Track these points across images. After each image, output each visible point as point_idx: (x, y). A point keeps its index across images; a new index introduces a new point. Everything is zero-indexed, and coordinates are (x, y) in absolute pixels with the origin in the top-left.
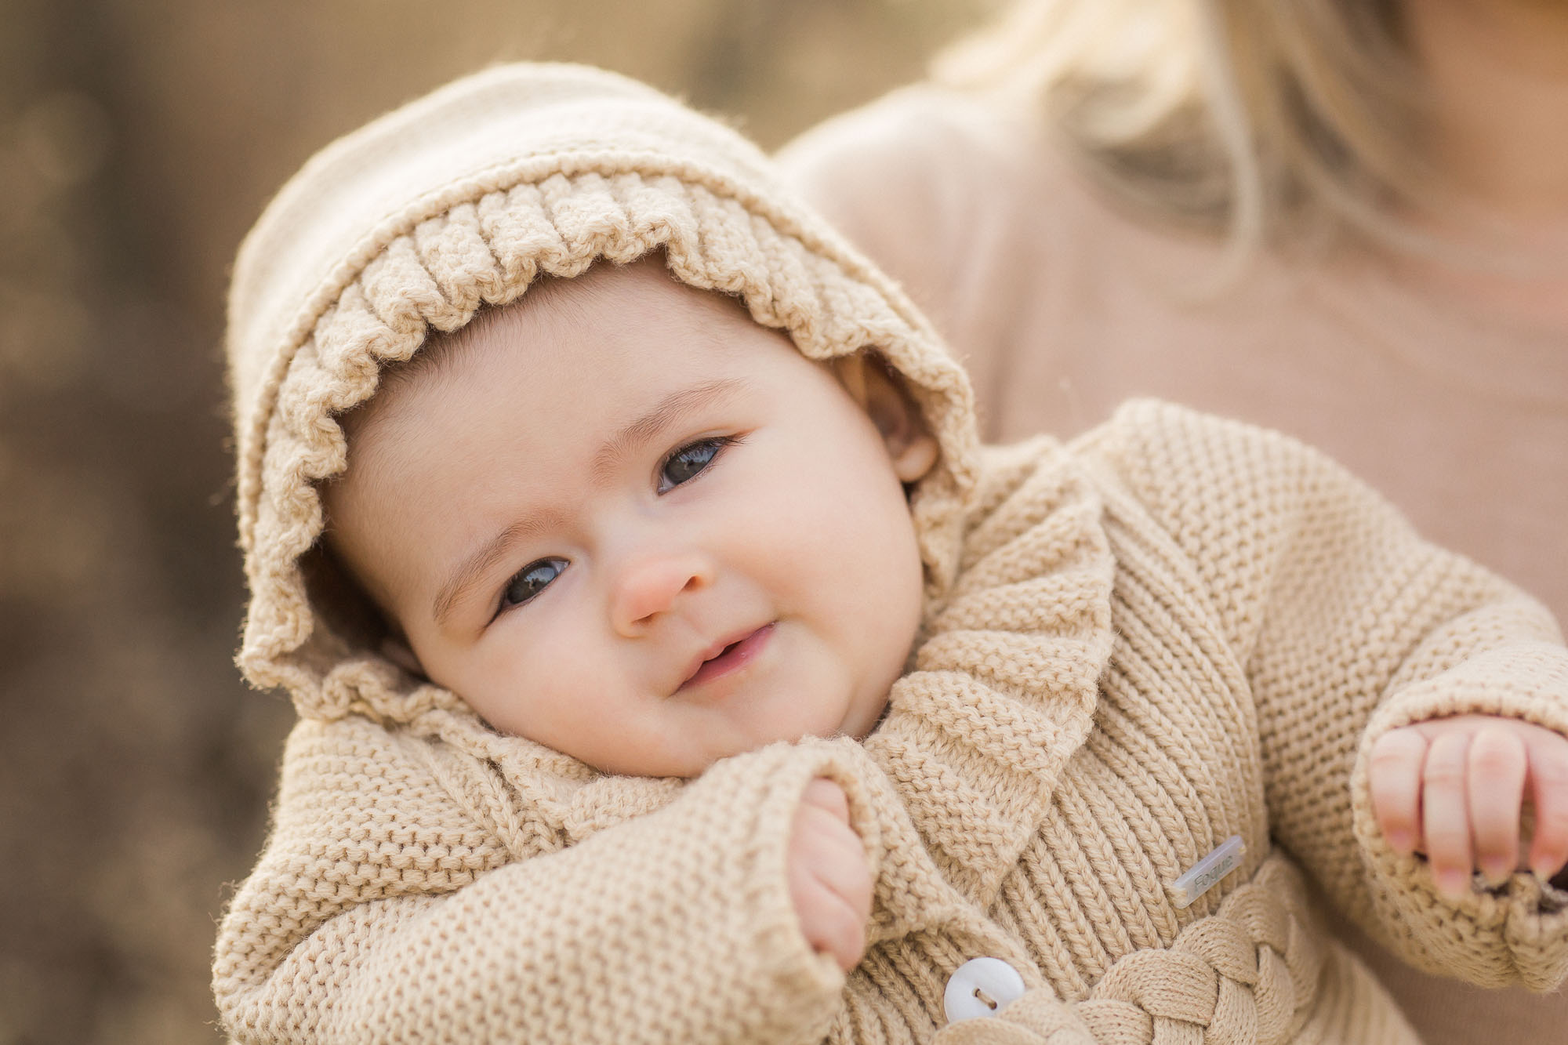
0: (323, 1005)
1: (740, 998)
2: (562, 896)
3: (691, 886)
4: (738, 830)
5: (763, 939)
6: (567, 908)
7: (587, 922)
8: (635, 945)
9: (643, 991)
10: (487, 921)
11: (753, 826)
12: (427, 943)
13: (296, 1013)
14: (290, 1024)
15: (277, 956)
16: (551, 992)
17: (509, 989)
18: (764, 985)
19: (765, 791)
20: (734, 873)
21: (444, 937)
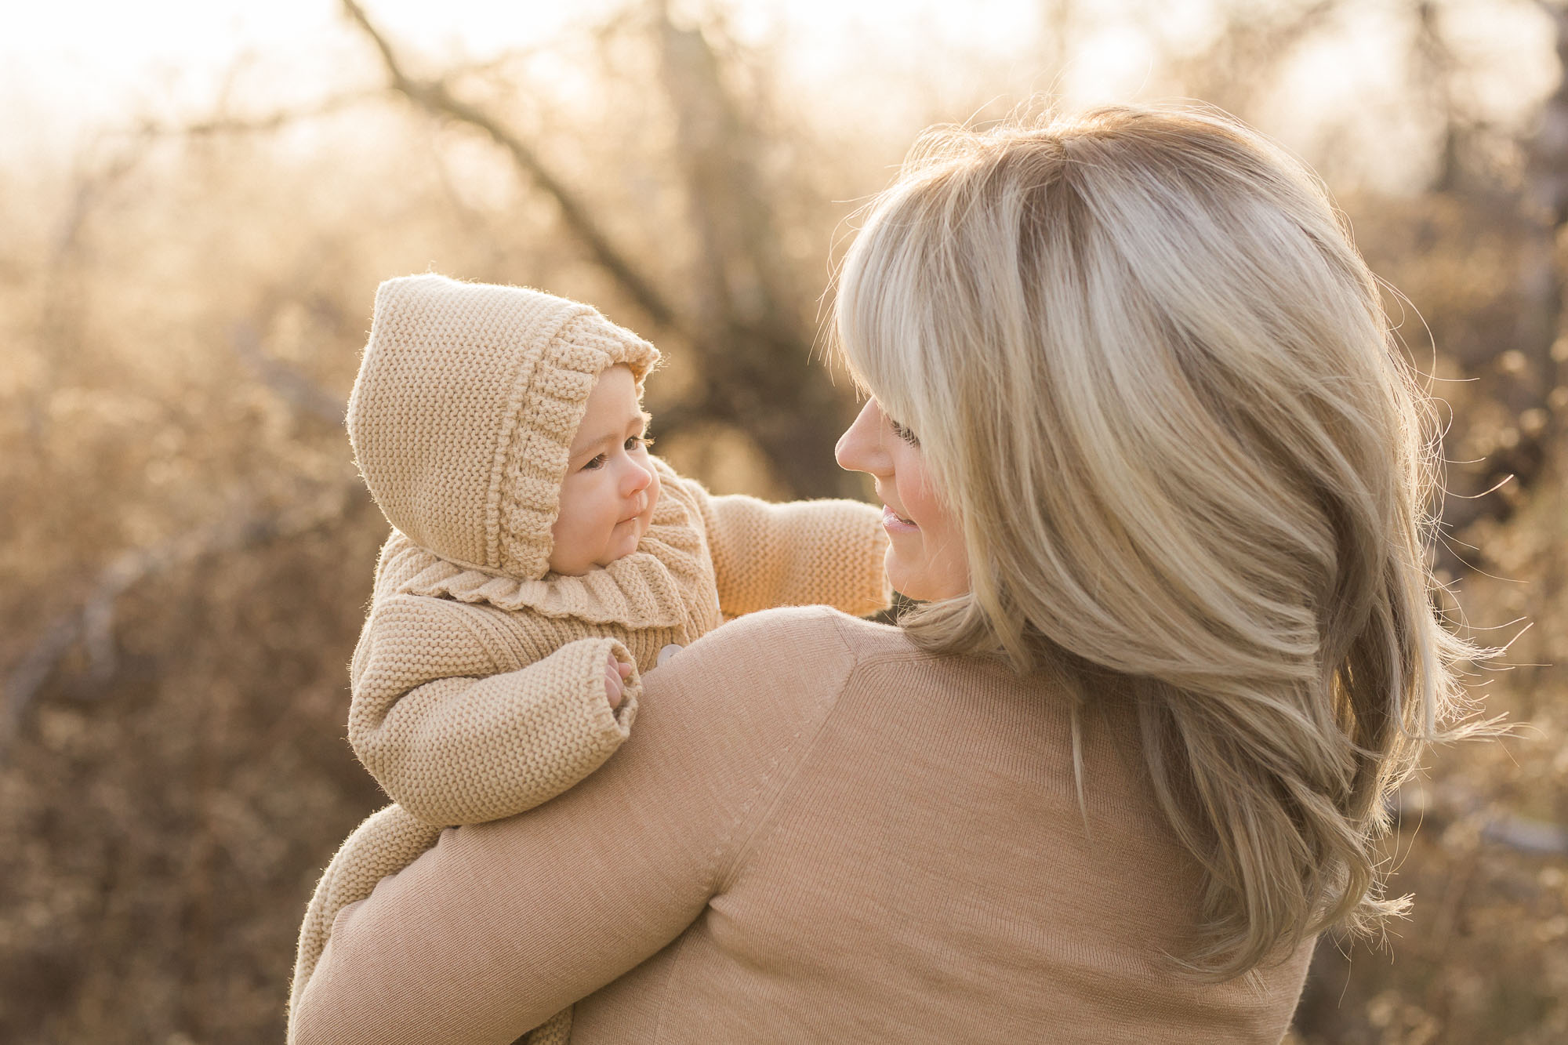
0: (407, 731)
1: (590, 739)
2: (513, 695)
3: (567, 694)
4: (584, 672)
5: (598, 717)
6: (516, 700)
7: (526, 706)
8: (546, 715)
9: (552, 734)
10: (482, 703)
11: (590, 671)
12: (455, 710)
13: (395, 735)
14: (393, 739)
15: (382, 714)
16: (514, 733)
17: (496, 731)
18: (598, 735)
19: (593, 657)
20: (584, 690)
21: (462, 708)
